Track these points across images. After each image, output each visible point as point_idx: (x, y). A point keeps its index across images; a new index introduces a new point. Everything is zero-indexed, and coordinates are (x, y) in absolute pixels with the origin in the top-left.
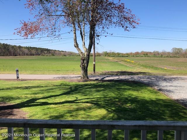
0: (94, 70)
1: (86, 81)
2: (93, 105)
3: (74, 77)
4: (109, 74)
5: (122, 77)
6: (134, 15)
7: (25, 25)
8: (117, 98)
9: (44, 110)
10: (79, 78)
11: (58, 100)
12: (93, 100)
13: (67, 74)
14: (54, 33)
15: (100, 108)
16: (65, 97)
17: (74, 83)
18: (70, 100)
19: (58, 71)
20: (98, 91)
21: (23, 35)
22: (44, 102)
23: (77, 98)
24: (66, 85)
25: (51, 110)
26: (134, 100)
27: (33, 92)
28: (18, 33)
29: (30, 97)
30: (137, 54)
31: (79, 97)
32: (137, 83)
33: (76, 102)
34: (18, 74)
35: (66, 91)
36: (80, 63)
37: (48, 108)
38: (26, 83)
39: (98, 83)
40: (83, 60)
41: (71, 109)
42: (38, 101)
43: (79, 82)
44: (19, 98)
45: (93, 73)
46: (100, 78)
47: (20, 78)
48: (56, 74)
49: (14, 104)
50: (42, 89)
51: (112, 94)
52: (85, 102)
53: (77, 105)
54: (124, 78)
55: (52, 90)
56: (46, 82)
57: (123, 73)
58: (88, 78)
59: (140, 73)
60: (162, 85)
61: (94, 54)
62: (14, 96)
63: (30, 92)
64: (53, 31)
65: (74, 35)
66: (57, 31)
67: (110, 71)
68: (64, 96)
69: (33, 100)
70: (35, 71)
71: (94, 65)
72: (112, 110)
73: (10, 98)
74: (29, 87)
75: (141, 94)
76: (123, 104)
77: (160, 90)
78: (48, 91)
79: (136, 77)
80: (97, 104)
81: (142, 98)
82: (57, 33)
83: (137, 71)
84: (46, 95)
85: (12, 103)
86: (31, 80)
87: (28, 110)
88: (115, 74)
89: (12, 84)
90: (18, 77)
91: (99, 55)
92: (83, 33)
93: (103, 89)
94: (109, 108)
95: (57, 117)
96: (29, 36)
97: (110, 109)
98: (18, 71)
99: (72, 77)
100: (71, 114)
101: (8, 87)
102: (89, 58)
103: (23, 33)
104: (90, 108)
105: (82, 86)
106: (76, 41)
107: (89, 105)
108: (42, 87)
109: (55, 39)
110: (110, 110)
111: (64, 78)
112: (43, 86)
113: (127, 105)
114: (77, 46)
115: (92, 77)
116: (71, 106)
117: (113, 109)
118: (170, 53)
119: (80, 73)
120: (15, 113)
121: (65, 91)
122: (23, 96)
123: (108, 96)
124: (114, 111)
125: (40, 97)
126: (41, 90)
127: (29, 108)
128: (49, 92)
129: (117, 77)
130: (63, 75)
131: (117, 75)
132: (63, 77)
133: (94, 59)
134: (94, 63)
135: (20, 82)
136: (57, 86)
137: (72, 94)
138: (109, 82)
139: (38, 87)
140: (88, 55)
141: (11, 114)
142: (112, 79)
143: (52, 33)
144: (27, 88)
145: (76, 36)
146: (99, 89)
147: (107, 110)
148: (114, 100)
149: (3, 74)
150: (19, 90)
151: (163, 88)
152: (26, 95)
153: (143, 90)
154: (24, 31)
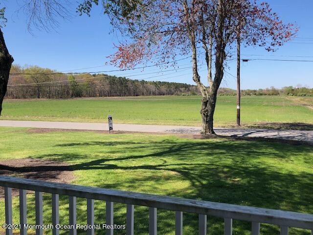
1: (207, 137)
2: (179, 174)
4: (264, 128)
7: (121, 49)
8: (228, 167)
9: (99, 175)
10: (198, 133)
11: (134, 163)
14: (166, 59)
17: (185, 140)
19: (181, 120)
21: (118, 65)
22: (113, 165)
23: (165, 162)
24: (169, 143)
26: (259, 173)
27: (113, 150)
28: (112, 63)
29: (101, 156)
31: (171, 161)
33: (158, 167)
34: (110, 124)
38: (117, 137)
39: (226, 141)
40: (205, 103)
42: (105, 163)
44: (86, 157)
46: (240, 134)
47: (114, 130)
48: (174, 125)
49: (71, 164)
50: (130, 146)
53: (154, 173)
55: (141, 149)
56: (147, 136)
57: (294, 126)
58: (213, 133)
61: (237, 93)
62: (82, 154)
63: (109, 150)
64: (164, 56)
65: (194, 61)
68: (150, 157)
69: (103, 160)
71: (239, 111)
72: (202, 184)
73: (76, 156)
74: (116, 142)
78: (133, 149)
80: (185, 174)
81: (276, 170)
84: (127, 155)
85: (71, 163)
87: (79, 174)
88: (278, 127)
90: (111, 128)
93: (223, 151)
94: (198, 181)
95: (108, 186)
98: (111, 118)
101: (88, 141)
103: (119, 61)
104: (168, 178)
105: (194, 145)
106: (196, 70)
107: (173, 173)
108: (134, 143)
110: (197, 183)
111: (182, 131)
112: (136, 142)
113: (235, 180)
114: (197, 79)
117: (204, 182)
120: (60, 176)
121: (159, 150)
123: (217, 163)
124: (203, 185)
125: (114, 158)
126: (126, 148)
127: (85, 171)
128: (134, 151)
129: (276, 133)
130: (184, 127)
131: (278, 129)
133: (237, 100)
134: (238, 107)
135: (115, 135)
141: (54, 177)
143: (163, 60)
144: (111, 144)
145: (196, 63)
147: (193, 183)
148: (221, 170)
149: (100, 122)
150: (97, 146)
152: (98, 154)
154: (121, 60)
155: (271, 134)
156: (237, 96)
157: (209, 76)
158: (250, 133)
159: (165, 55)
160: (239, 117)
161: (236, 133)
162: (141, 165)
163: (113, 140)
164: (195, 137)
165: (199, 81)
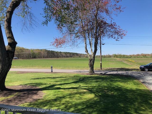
1: (93, 74)
2: (88, 91)
3: (86, 71)
4: (111, 70)
5: (120, 72)
7: (56, 40)
8: (106, 87)
10: (88, 73)
11: (67, 86)
12: (90, 87)
13: (83, 69)
15: (91, 93)
16: (73, 84)
17: (83, 76)
18: (75, 87)
20: (97, 82)
21: (55, 46)
22: (59, 87)
23: (80, 85)
24: (78, 77)
25: (59, 93)
26: (119, 89)
27: (56, 81)
28: (53, 45)
29: (52, 83)
30: (138, 56)
31: (82, 85)
32: (128, 77)
33: (78, 88)
34: (52, 69)
37: (59, 91)
38: (55, 75)
40: (91, 61)
41: (72, 93)
42: (56, 86)
43: (88, 75)
44: (45, 84)
45: (100, 69)
46: (103, 73)
47: (53, 72)
48: (76, 69)
49: (41, 88)
50: (62, 79)
51: (104, 84)
52: (83, 89)
53: (77, 91)
54: (121, 73)
55: (67, 80)
56: (67, 74)
57: (122, 69)
58: (94, 72)
60: (148, 78)
61: (101, 56)
62: (43, 83)
63: (54, 81)
65: (85, 44)
66: (76, 42)
67: (113, 68)
69: (54, 85)
70: (64, 67)
73: (41, 84)
74: (56, 77)
75: (127, 85)
76: (108, 92)
77: (143, 83)
78: (65, 80)
79: (130, 73)
80: (90, 91)
82: (76, 44)
83: (133, 68)
84: (63, 82)
85: (40, 87)
86: (60, 73)
87: (46, 92)
89: (47, 75)
90: (52, 71)
91: (105, 57)
92: (91, 43)
93: (101, 80)
94: (97, 94)
96: (59, 46)
99: (85, 72)
100: (70, 96)
101: (44, 77)
103: (55, 44)
104: (84, 93)
105: (88, 78)
106: (86, 48)
107: (85, 90)
111: (80, 72)
112: (64, 77)
114: (87, 51)
116: (74, 91)
117: (100, 94)
120: (37, 93)
121: (75, 80)
122: (48, 83)
123: (101, 86)
124: (100, 96)
125: (58, 84)
126: (61, 80)
129: (116, 72)
130: (80, 70)
131: (117, 71)
132: (79, 72)
133: (100, 59)
134: (101, 62)
135: (53, 74)
136: (72, 77)
137: (79, 83)
138: (109, 75)
139: (60, 77)
142: (112, 73)
143: (73, 44)
144: (54, 78)
145: (86, 45)
146: (98, 80)
147: (95, 95)
148: (104, 88)
149: (46, 69)
150: (49, 79)
151: (147, 81)
152: (50, 83)
154: (56, 44)
155: (115, 73)
157: (91, 50)
158: (107, 72)
159: (74, 42)
160: (101, 66)
161: (101, 72)
162: (70, 87)
163: (55, 76)
165: (88, 52)
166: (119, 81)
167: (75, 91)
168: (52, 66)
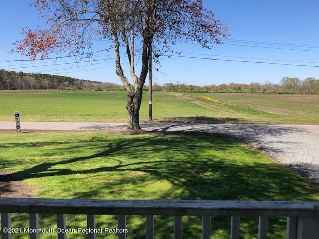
0: (151, 115)
1: (137, 133)
2: (148, 174)
3: (115, 127)
4: (175, 122)
5: (198, 127)
6: (219, 21)
7: (31, 36)
8: (188, 162)
9: (63, 182)
10: (125, 129)
11: (88, 165)
12: (149, 165)
13: (104, 121)
14: (81, 50)
15: (160, 179)
16: (101, 160)
17: (115, 137)
18: (108, 165)
20: (157, 151)
21: (26, 53)
22: (65, 169)
23: (121, 162)
24: (101, 141)
25: (77, 183)
26: (218, 166)
28: (19, 50)
29: (39, 160)
30: (223, 88)
31: (124, 160)
32: (223, 137)
34: (18, 122)
35: (102, 150)
36: (126, 103)
37: (71, 180)
38: (32, 137)
39: (157, 137)
40: (132, 98)
41: (111, 181)
42: (53, 167)
43: (125, 134)
44: (20, 163)
45: (148, 120)
46: (160, 129)
47: (21, 128)
48: (84, 121)
49: (11, 172)
50: (60, 146)
51: (180, 156)
52: (134, 170)
53: (121, 175)
54: (201, 129)
55: (78, 149)
56: (68, 134)
57: (200, 120)
58: (140, 128)
59: (229, 120)
60: (265, 140)
61: (150, 88)
62: (12, 159)
64: (79, 46)
65: (117, 54)
66: (87, 47)
67: (178, 116)
68: (99, 158)
70: (48, 115)
71: (151, 106)
72: (181, 182)
73: (5, 163)
74: (38, 143)
75: (230, 155)
76: (198, 173)
77: (261, 149)
78: (70, 150)
79: (220, 128)
80: (155, 173)
81: (232, 163)
82: (86, 51)
84: (68, 156)
85: (9, 171)
86: (41, 131)
87: (36, 184)
88: (187, 121)
89: (8, 139)
90: (18, 127)
91: (159, 89)
92: (131, 52)
93: (165, 147)
94: (175, 179)
95: (86, 195)
96: (39, 55)
97: (177, 180)
98: (18, 115)
99: (112, 127)
100: (111, 190)
102: (141, 94)
103: (27, 49)
104: (143, 180)
106: (119, 64)
107: (141, 173)
109: (83, 60)
110: (176, 182)
111: (99, 128)
112: (62, 142)
113: (206, 174)
114: (120, 73)
115: (146, 126)
116: (111, 175)
117: (183, 180)
118: (278, 86)
119: (126, 120)
120: (13, 189)
121: (99, 150)
122: (28, 158)
123: (173, 159)
124: (184, 183)
125: (57, 161)
126: (59, 149)
127: (39, 179)
128: (72, 152)
129: (190, 127)
130: (97, 123)
131: (188, 123)
132: (97, 127)
133: (150, 95)
134: (150, 103)
135: (22, 134)
136: (86, 141)
137: (113, 155)
138: (176, 134)
139: (53, 143)
140: (141, 90)
141: (6, 190)
142: (181, 130)
143: (78, 50)
144: (34, 145)
145: (119, 55)
146: (158, 147)
147: (172, 182)
148: (184, 166)
150: (20, 148)
151: (266, 146)
152: (32, 158)
153: (232, 150)
154: (29, 47)
156: (150, 92)
157: (132, 70)
158: (168, 128)
161: (155, 128)
162: (97, 167)
163: (34, 141)
164: (124, 133)
165: (123, 74)
166: (210, 147)
167: (116, 176)
168: (17, 111)
